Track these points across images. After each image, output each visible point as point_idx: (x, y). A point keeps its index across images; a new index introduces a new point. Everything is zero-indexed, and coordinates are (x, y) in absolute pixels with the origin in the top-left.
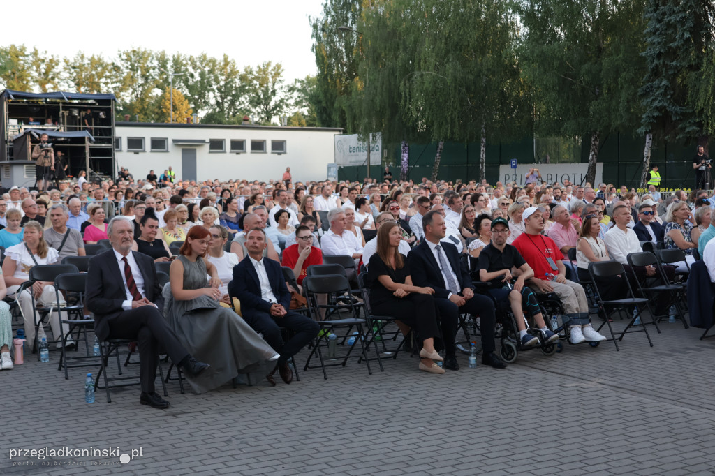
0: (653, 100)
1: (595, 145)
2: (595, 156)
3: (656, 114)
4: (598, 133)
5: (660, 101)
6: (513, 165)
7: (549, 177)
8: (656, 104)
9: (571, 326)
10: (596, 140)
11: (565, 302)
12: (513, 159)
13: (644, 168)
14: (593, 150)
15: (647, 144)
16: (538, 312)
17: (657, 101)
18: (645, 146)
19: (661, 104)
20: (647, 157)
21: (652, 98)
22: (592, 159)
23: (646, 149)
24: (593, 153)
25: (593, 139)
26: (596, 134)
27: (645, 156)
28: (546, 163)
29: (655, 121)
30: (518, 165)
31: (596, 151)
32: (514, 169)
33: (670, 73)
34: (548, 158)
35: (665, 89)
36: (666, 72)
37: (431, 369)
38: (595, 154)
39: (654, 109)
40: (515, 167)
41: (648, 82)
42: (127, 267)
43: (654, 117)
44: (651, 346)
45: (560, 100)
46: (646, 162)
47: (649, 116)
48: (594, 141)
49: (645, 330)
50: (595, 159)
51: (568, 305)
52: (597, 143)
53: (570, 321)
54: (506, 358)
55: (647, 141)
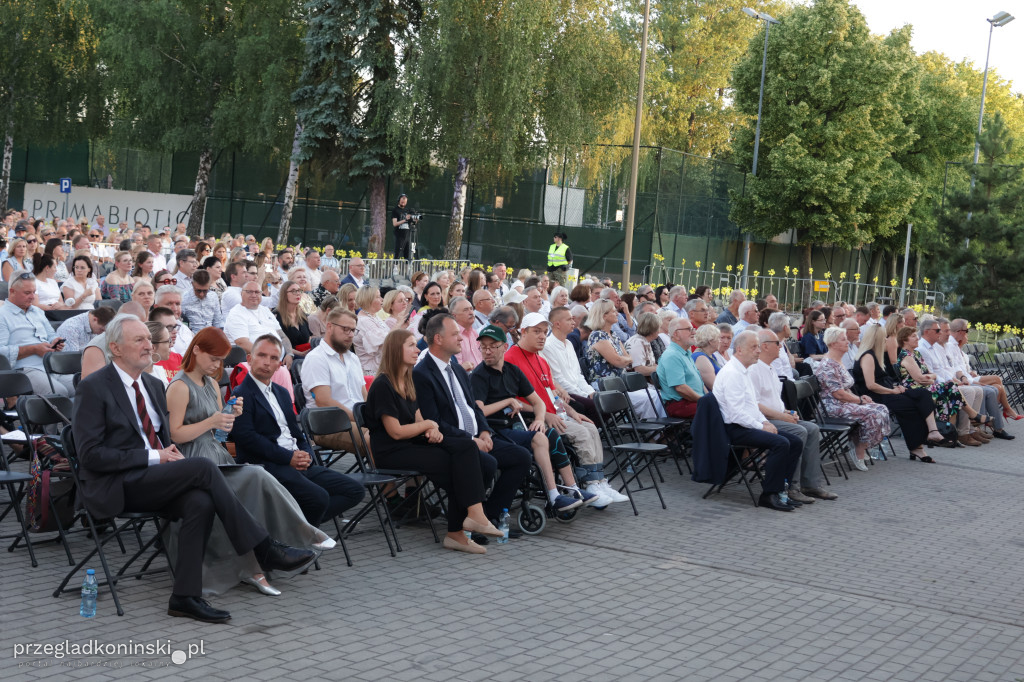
0: (316, 112)
1: (204, 169)
2: (204, 187)
3: (321, 135)
4: (210, 150)
5: (328, 116)
6: (64, 187)
7: (114, 211)
8: (321, 119)
9: (589, 482)
10: (207, 161)
11: (580, 448)
12: (65, 177)
13: (285, 213)
14: (202, 177)
15: (290, 177)
16: (567, 465)
17: (324, 116)
18: (286, 179)
19: (329, 120)
20: (290, 197)
21: (314, 110)
22: (199, 192)
23: (288, 185)
24: (201, 181)
25: (202, 159)
26: (207, 151)
27: (287, 195)
28: (106, 187)
29: (318, 146)
30: (73, 188)
31: (206, 179)
32: (64, 194)
33: (344, 75)
34: (110, 179)
35: (336, 99)
36: (339, 73)
37: (467, 548)
38: (205, 183)
39: (318, 126)
40: (68, 191)
41: (306, 83)
42: (139, 398)
43: (317, 139)
44: (664, 507)
45: (164, 94)
46: (287, 204)
47: (309, 137)
48: (204, 163)
49: (656, 487)
50: (204, 192)
51: (587, 453)
52: (209, 166)
53: (588, 475)
54: (527, 528)
55: (291, 172)
